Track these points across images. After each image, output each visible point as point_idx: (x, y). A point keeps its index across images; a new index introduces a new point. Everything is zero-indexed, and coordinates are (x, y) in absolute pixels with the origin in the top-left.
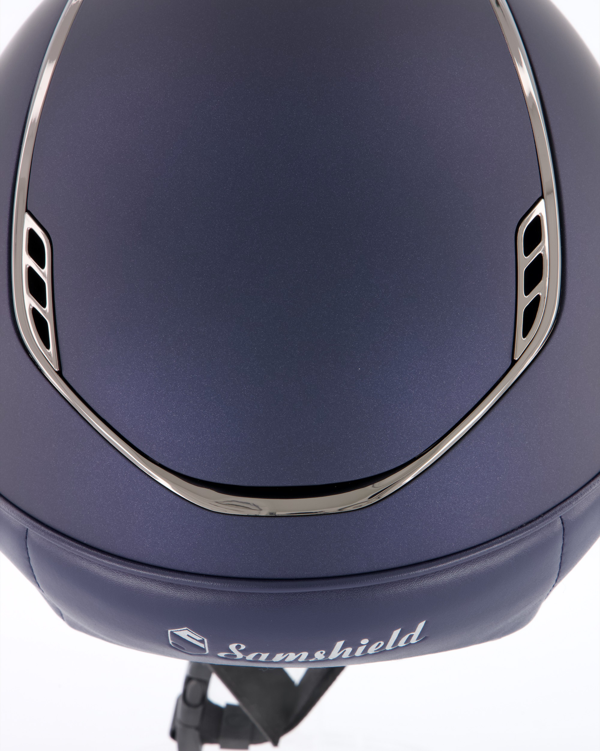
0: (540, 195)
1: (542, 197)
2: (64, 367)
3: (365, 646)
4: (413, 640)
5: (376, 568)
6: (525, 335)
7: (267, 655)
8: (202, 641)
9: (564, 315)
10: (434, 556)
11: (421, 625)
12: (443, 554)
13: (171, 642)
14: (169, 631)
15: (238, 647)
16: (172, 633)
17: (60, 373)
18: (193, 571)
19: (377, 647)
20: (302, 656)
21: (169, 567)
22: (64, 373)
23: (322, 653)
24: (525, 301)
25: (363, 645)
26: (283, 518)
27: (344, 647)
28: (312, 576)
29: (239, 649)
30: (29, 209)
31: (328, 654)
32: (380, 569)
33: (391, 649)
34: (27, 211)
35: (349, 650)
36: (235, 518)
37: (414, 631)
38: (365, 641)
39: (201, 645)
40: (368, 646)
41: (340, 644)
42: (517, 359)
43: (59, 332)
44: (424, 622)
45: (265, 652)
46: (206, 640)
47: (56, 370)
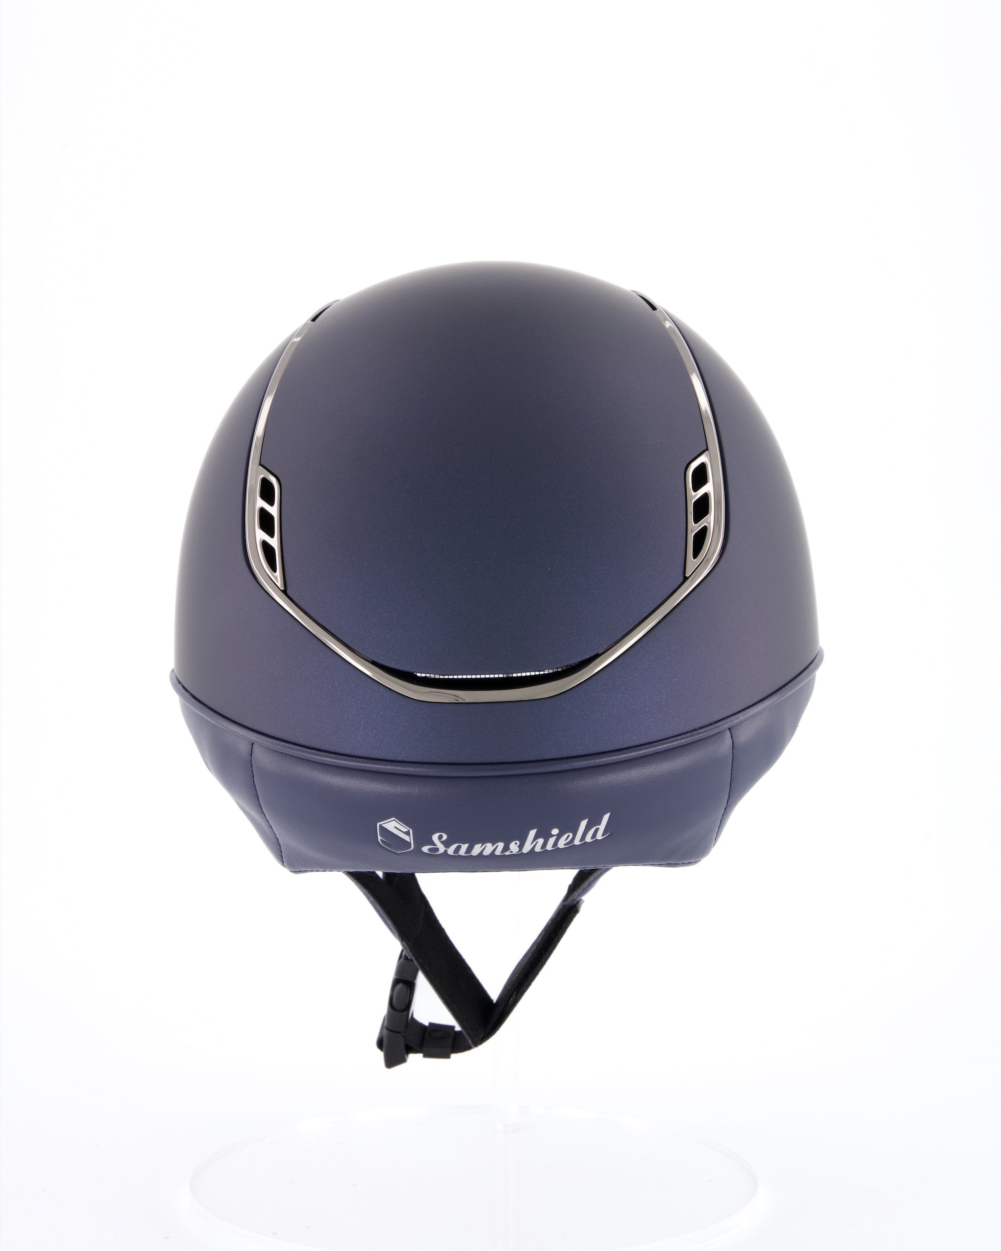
0: (705, 448)
1: (707, 449)
2: (288, 585)
3: (555, 837)
4: (599, 837)
5: (565, 755)
6: (695, 556)
7: (466, 845)
8: (407, 833)
9: (729, 547)
10: (617, 747)
11: (606, 818)
12: (625, 746)
13: (379, 838)
14: (378, 824)
15: (440, 837)
16: (380, 825)
17: (285, 592)
18: (400, 759)
19: (566, 840)
20: (498, 847)
21: (379, 757)
22: (288, 592)
23: (516, 843)
24: (694, 528)
25: (554, 836)
26: (481, 704)
27: (536, 837)
28: (507, 760)
29: (442, 840)
30: (262, 463)
31: (521, 847)
32: (568, 755)
33: (579, 844)
34: (260, 465)
35: (541, 841)
36: (438, 705)
37: (599, 824)
38: (555, 831)
39: (406, 838)
40: (559, 836)
41: (533, 833)
42: (688, 576)
43: (285, 555)
44: (609, 814)
45: (464, 843)
46: (411, 831)
47: (282, 589)
